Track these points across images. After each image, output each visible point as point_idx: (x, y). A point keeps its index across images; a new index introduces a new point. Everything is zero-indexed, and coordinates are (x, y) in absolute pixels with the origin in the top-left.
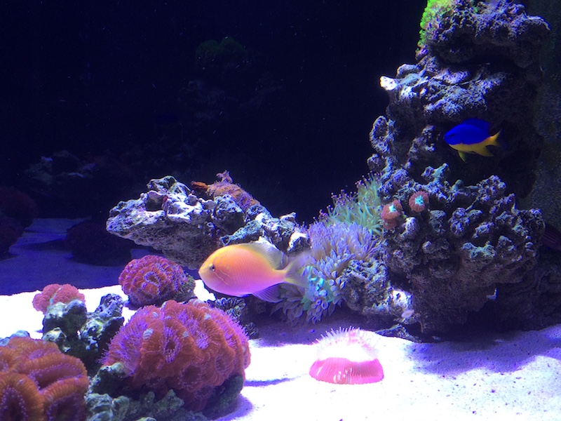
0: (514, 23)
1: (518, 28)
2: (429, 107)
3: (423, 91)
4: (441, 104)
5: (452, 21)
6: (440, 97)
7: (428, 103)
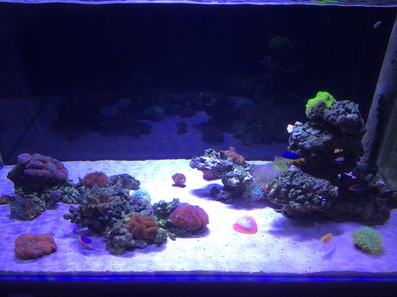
0: (340, 117)
1: (341, 120)
2: (300, 143)
3: (299, 137)
4: (304, 144)
5: (315, 112)
6: (305, 141)
7: (300, 141)
